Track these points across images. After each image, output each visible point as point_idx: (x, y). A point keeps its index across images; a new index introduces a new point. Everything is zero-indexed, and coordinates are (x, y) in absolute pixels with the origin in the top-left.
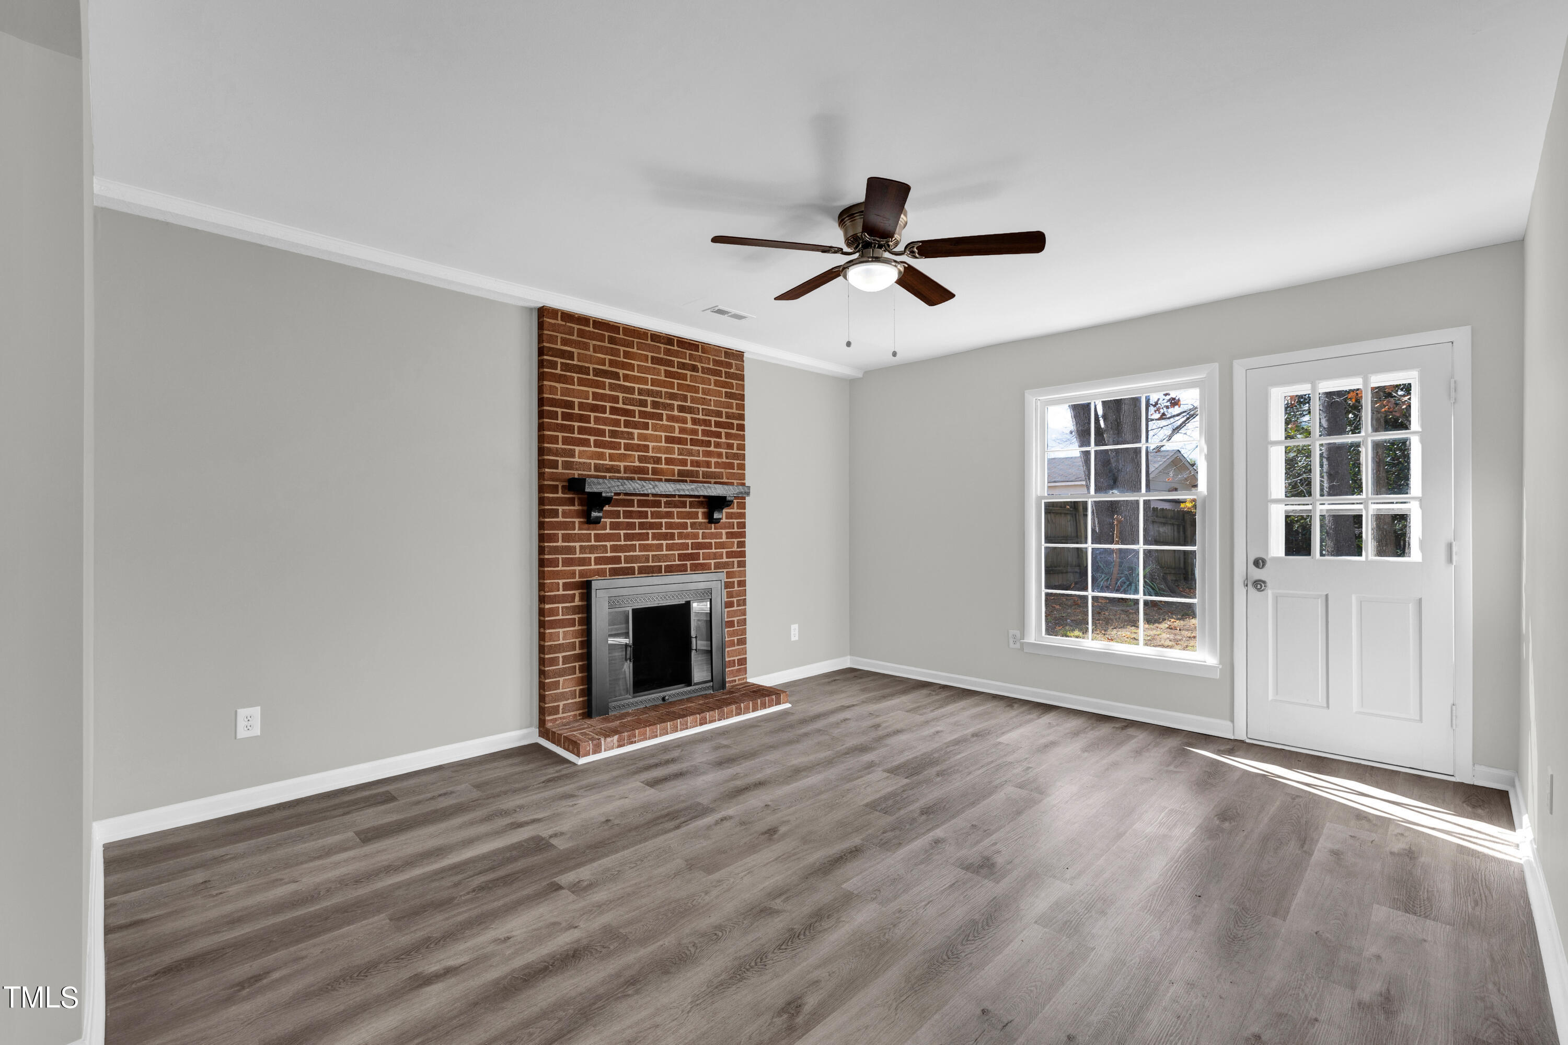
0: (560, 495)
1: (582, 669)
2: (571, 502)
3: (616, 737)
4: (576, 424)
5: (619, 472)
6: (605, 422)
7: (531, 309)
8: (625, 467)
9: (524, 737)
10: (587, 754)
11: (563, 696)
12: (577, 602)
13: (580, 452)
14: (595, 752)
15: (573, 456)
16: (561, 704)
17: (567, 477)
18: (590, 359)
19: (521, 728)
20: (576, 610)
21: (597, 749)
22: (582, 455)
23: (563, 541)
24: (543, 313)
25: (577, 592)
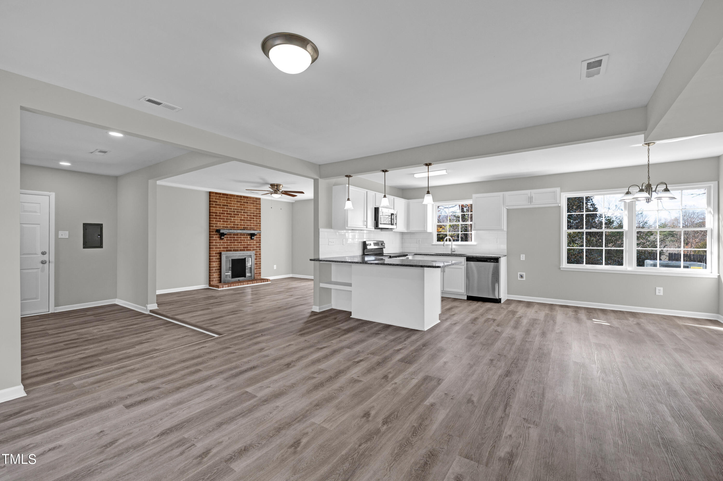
0: (214, 233)
1: (219, 272)
2: (217, 235)
3: (227, 285)
4: (218, 217)
5: (228, 228)
6: (225, 216)
7: (208, 192)
8: (230, 226)
9: (205, 287)
10: (221, 288)
11: (215, 278)
12: (218, 257)
13: (219, 223)
14: (222, 288)
15: (217, 224)
16: (214, 279)
17: (216, 229)
18: (221, 202)
19: (205, 285)
20: (218, 259)
21: (223, 287)
22: (219, 224)
23: (215, 243)
24: (210, 193)
25: (218, 255)
